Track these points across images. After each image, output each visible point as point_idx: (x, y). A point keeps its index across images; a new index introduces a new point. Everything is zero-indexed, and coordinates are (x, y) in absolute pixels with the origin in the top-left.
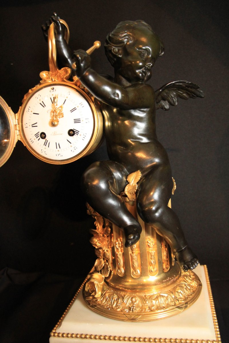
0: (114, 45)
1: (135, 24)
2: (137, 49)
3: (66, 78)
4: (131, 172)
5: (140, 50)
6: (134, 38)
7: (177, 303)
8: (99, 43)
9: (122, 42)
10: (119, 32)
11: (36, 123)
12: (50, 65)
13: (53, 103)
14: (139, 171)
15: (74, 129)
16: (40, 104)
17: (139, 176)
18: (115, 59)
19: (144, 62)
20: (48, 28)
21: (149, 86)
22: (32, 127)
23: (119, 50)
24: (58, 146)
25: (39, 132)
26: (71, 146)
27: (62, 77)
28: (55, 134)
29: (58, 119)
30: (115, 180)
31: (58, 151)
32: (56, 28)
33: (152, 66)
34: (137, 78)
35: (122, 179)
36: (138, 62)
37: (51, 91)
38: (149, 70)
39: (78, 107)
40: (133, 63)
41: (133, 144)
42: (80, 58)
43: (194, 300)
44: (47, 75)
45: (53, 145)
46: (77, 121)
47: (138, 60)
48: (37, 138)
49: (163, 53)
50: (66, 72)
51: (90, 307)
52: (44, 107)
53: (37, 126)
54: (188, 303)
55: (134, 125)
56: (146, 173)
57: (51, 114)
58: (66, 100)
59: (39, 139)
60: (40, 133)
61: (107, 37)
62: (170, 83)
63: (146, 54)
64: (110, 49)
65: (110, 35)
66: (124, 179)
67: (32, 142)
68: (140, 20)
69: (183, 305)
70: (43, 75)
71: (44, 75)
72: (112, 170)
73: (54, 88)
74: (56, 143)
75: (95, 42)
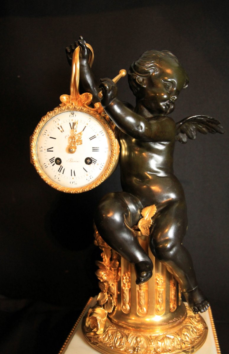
0: (139, 74)
1: (163, 55)
2: (162, 81)
3: (87, 104)
4: (146, 205)
5: (166, 82)
6: (160, 69)
7: (183, 346)
8: (125, 72)
9: (148, 72)
10: (145, 62)
11: (53, 148)
12: (71, 89)
13: (71, 129)
14: (154, 205)
15: (91, 157)
16: (58, 128)
17: (154, 210)
18: (139, 89)
19: (169, 95)
20: (73, 51)
21: (171, 119)
22: (48, 151)
23: (143, 80)
24: (73, 173)
25: (54, 157)
26: (87, 175)
27: (83, 103)
28: (71, 161)
29: (76, 145)
30: (130, 213)
31: (73, 178)
32: (82, 52)
33: (176, 100)
34: (160, 110)
35: (136, 213)
36: (163, 94)
37: (71, 116)
38: (172, 103)
39: (98, 135)
40: (157, 94)
41: (150, 177)
42: (108, 87)
43: (200, 344)
44: (68, 99)
45: (67, 172)
46: (95, 149)
47: (163, 92)
48: (51, 163)
49: (187, 86)
50: (88, 98)
51: (91, 344)
52: (62, 132)
53: (53, 151)
54: (195, 347)
55: (152, 157)
56: (162, 208)
57: (69, 140)
58: (85, 127)
59: (54, 164)
60: (55, 159)
61: (132, 65)
62: (191, 117)
63: (171, 87)
64: (134, 78)
65: (136, 64)
66: (139, 212)
67: (46, 167)
68: (167, 51)
69: (189, 349)
70: (63, 99)
71: (64, 98)
72: (127, 202)
73: (74, 113)
74: (71, 170)
75: (120, 71)
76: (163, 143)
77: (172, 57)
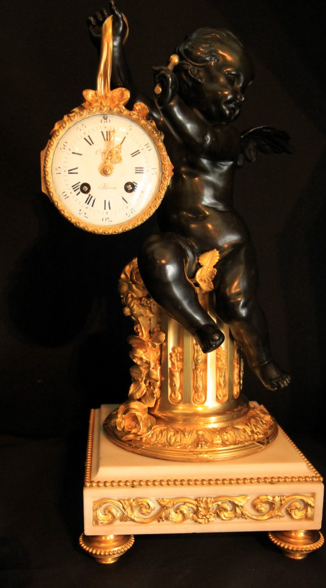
0: (192, 62)
1: (224, 36)
2: (226, 73)
3: (123, 105)
5: (230, 76)
6: (222, 56)
7: (256, 436)
9: (206, 60)
11: (77, 168)
13: (105, 140)
15: (134, 182)
16: (85, 139)
22: (69, 173)
23: (198, 71)
24: (107, 205)
25: (80, 182)
26: (127, 208)
27: (118, 103)
28: (105, 187)
29: (114, 164)
30: (188, 259)
31: (107, 213)
34: (223, 116)
36: (227, 93)
37: (103, 122)
38: (239, 105)
39: (142, 149)
40: (219, 93)
41: (207, 211)
44: (94, 96)
45: (99, 204)
46: (139, 170)
48: (75, 191)
50: (123, 95)
52: (91, 145)
53: (77, 173)
54: (270, 438)
57: (102, 157)
58: (125, 138)
59: (79, 193)
60: (80, 184)
63: (236, 83)
64: (186, 68)
65: (186, 47)
66: (196, 259)
67: (66, 197)
69: (264, 440)
71: (89, 94)
73: (107, 117)
74: (105, 201)
75: (171, 57)
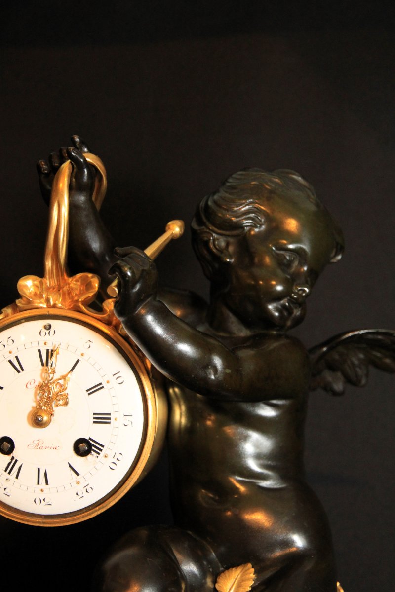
0: (216, 230)
1: (276, 183)
2: (274, 248)
3: (84, 303)
4: (230, 564)
5: (282, 252)
6: (269, 219)
8: (180, 227)
10: (233, 201)
12: (47, 263)
13: (43, 365)
14: (250, 565)
15: (90, 439)
16: (10, 361)
17: (249, 579)
18: (217, 266)
19: (289, 283)
23: (228, 244)
24: (42, 477)
26: (78, 483)
27: (76, 298)
28: (39, 445)
29: (55, 409)
30: (183, 586)
31: (42, 491)
32: (76, 174)
33: (308, 295)
35: (202, 585)
36: (274, 283)
37: (43, 334)
39: (108, 382)
40: (261, 282)
41: (242, 489)
44: (37, 286)
45: (28, 475)
46: (101, 419)
47: (275, 276)
49: (339, 257)
50: (88, 286)
52: (19, 372)
55: (246, 438)
56: (268, 574)
57: (36, 395)
58: (78, 361)
62: (350, 334)
63: (296, 263)
64: (206, 239)
65: (210, 203)
66: (209, 582)
70: (26, 286)
71: (28, 284)
72: (178, 556)
73: (50, 326)
74: (39, 469)
75: (170, 223)
76: (274, 402)
77: (299, 187)
